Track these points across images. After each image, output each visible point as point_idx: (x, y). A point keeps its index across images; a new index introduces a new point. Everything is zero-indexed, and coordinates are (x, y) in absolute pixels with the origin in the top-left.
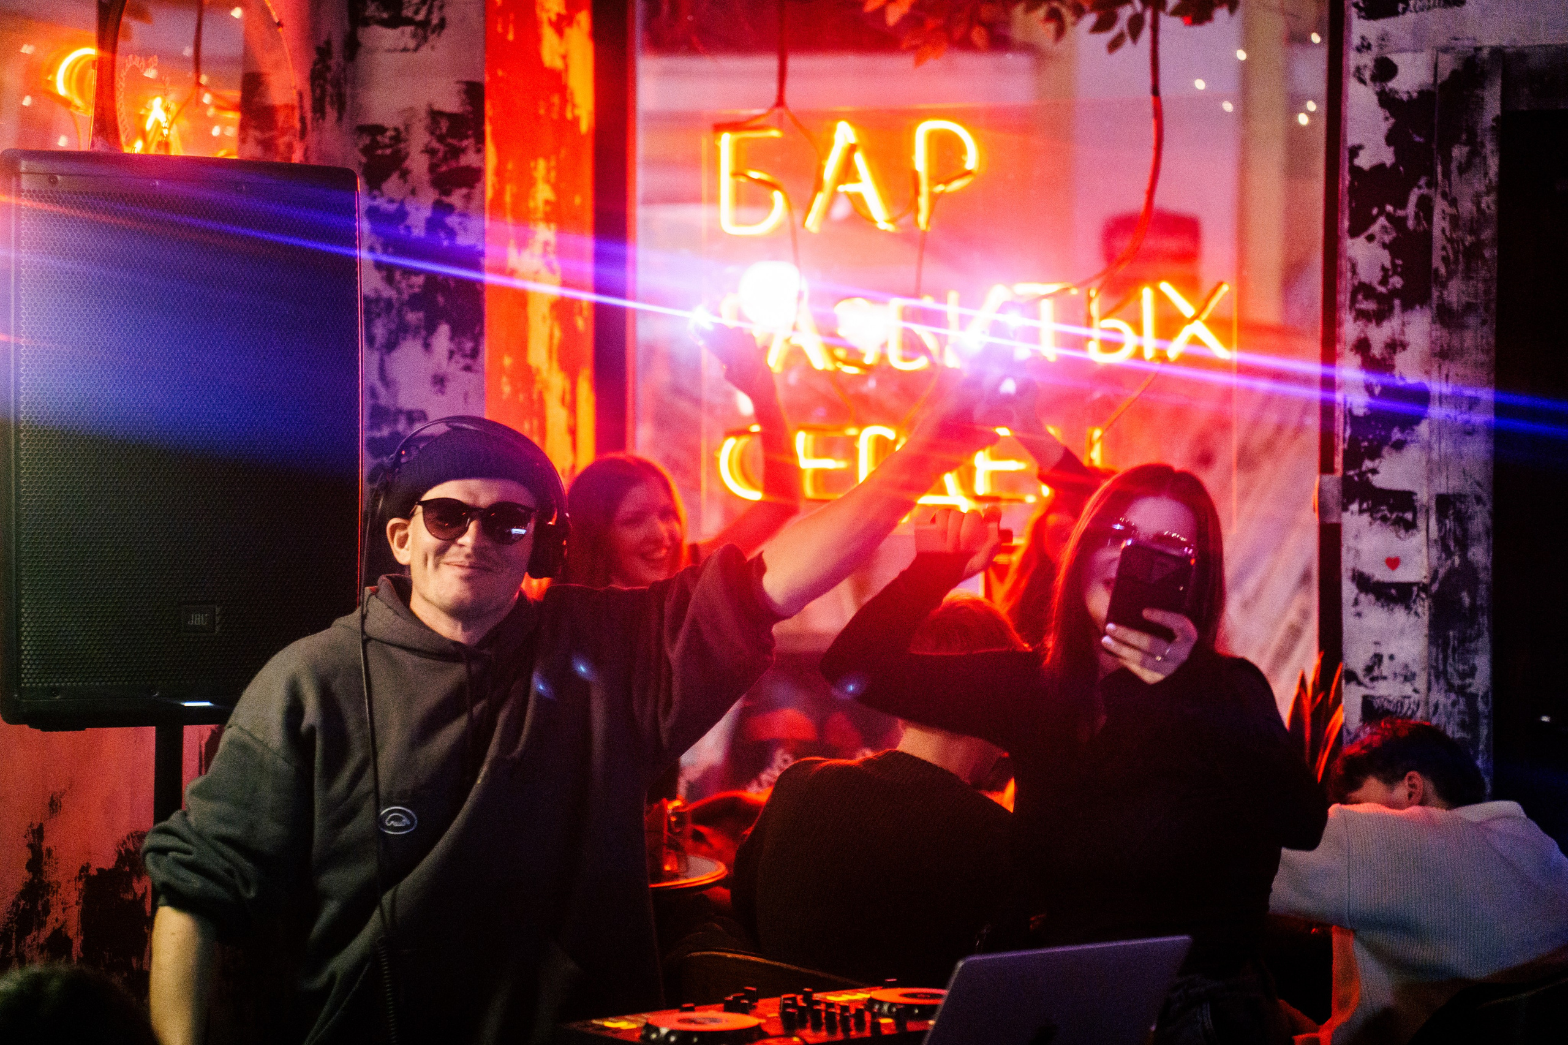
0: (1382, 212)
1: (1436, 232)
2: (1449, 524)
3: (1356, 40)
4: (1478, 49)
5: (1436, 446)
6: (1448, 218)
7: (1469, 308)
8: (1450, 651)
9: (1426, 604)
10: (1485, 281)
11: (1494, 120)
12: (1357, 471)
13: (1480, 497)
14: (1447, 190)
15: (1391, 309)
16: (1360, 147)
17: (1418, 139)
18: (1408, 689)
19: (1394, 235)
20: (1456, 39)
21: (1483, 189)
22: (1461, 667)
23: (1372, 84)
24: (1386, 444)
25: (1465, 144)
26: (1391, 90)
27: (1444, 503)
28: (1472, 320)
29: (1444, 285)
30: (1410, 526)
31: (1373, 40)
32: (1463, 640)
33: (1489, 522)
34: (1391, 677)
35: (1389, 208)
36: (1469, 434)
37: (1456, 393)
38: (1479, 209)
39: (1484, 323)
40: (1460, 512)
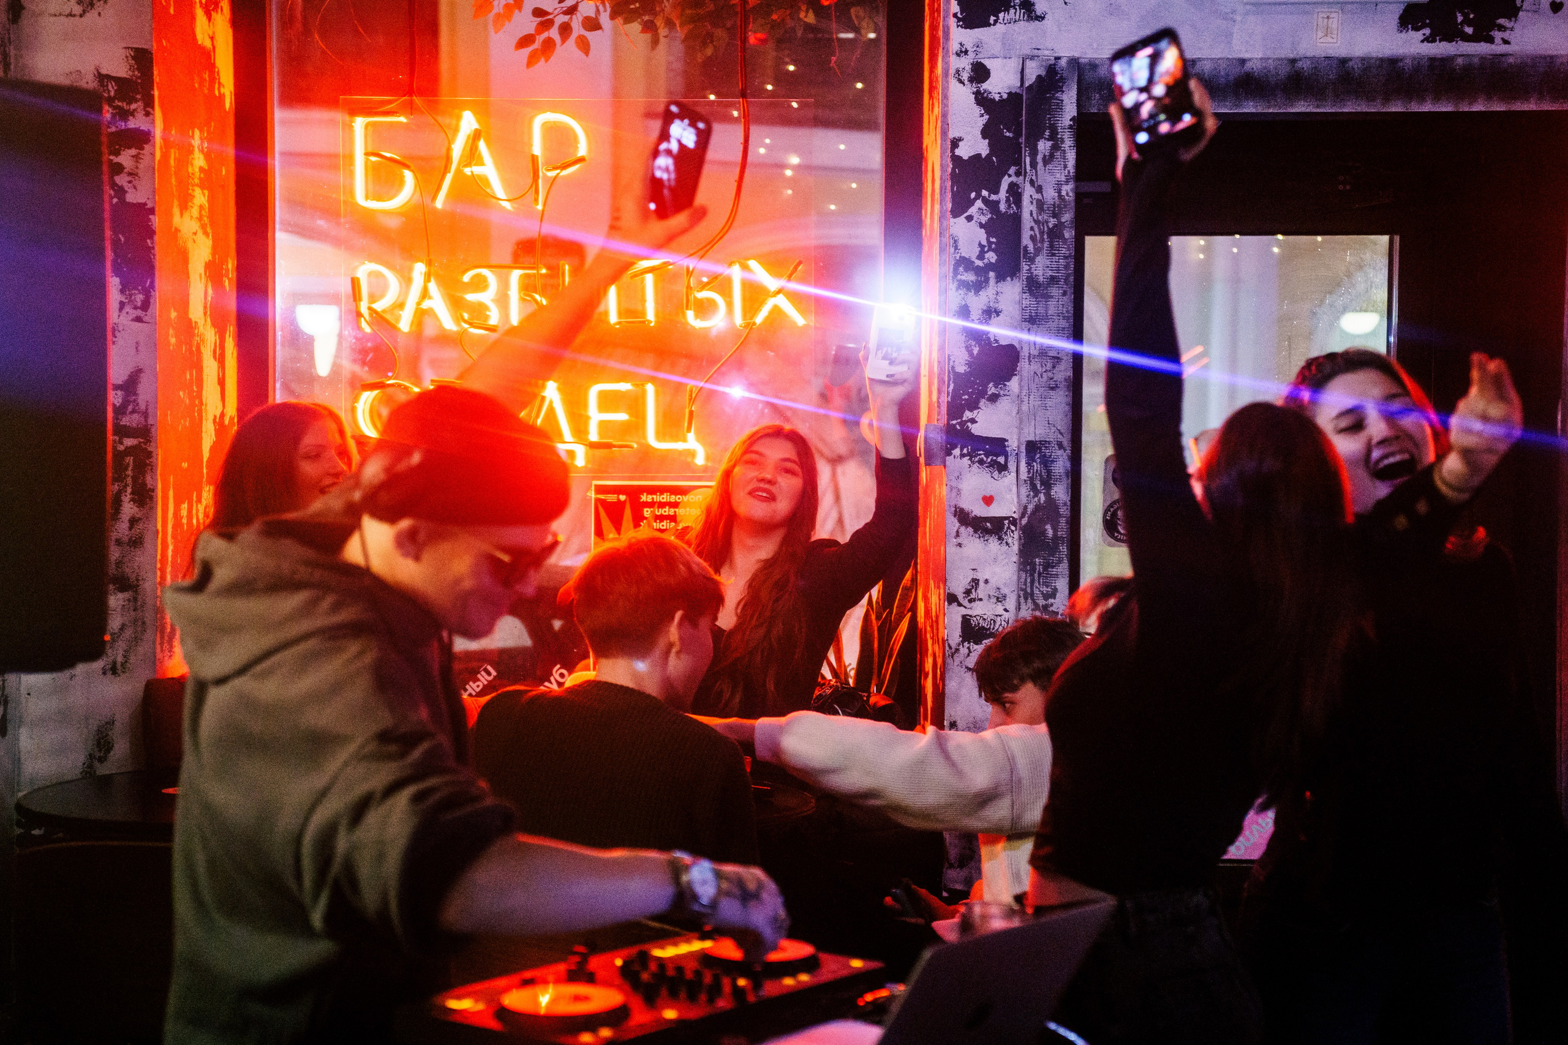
0: (978, 196)
1: (1026, 215)
2: (1036, 466)
4: (1058, 58)
5: (1026, 399)
6: (1035, 203)
7: (1053, 280)
8: (1036, 575)
9: (1016, 536)
10: (1066, 258)
11: (1071, 120)
13: (1061, 442)
14: (1033, 178)
15: (987, 280)
18: (999, 609)
19: (989, 216)
20: (1038, 49)
21: (1063, 178)
22: (1045, 589)
23: (969, 85)
24: (983, 397)
25: (1048, 140)
26: (985, 91)
27: (1032, 447)
28: (1055, 291)
29: (1032, 260)
30: (1003, 468)
31: (969, 46)
32: (1047, 566)
33: (1068, 464)
34: (985, 598)
35: (985, 193)
36: (1052, 389)
37: (1042, 354)
38: (1061, 197)
39: (1064, 293)
40: (1045, 456)
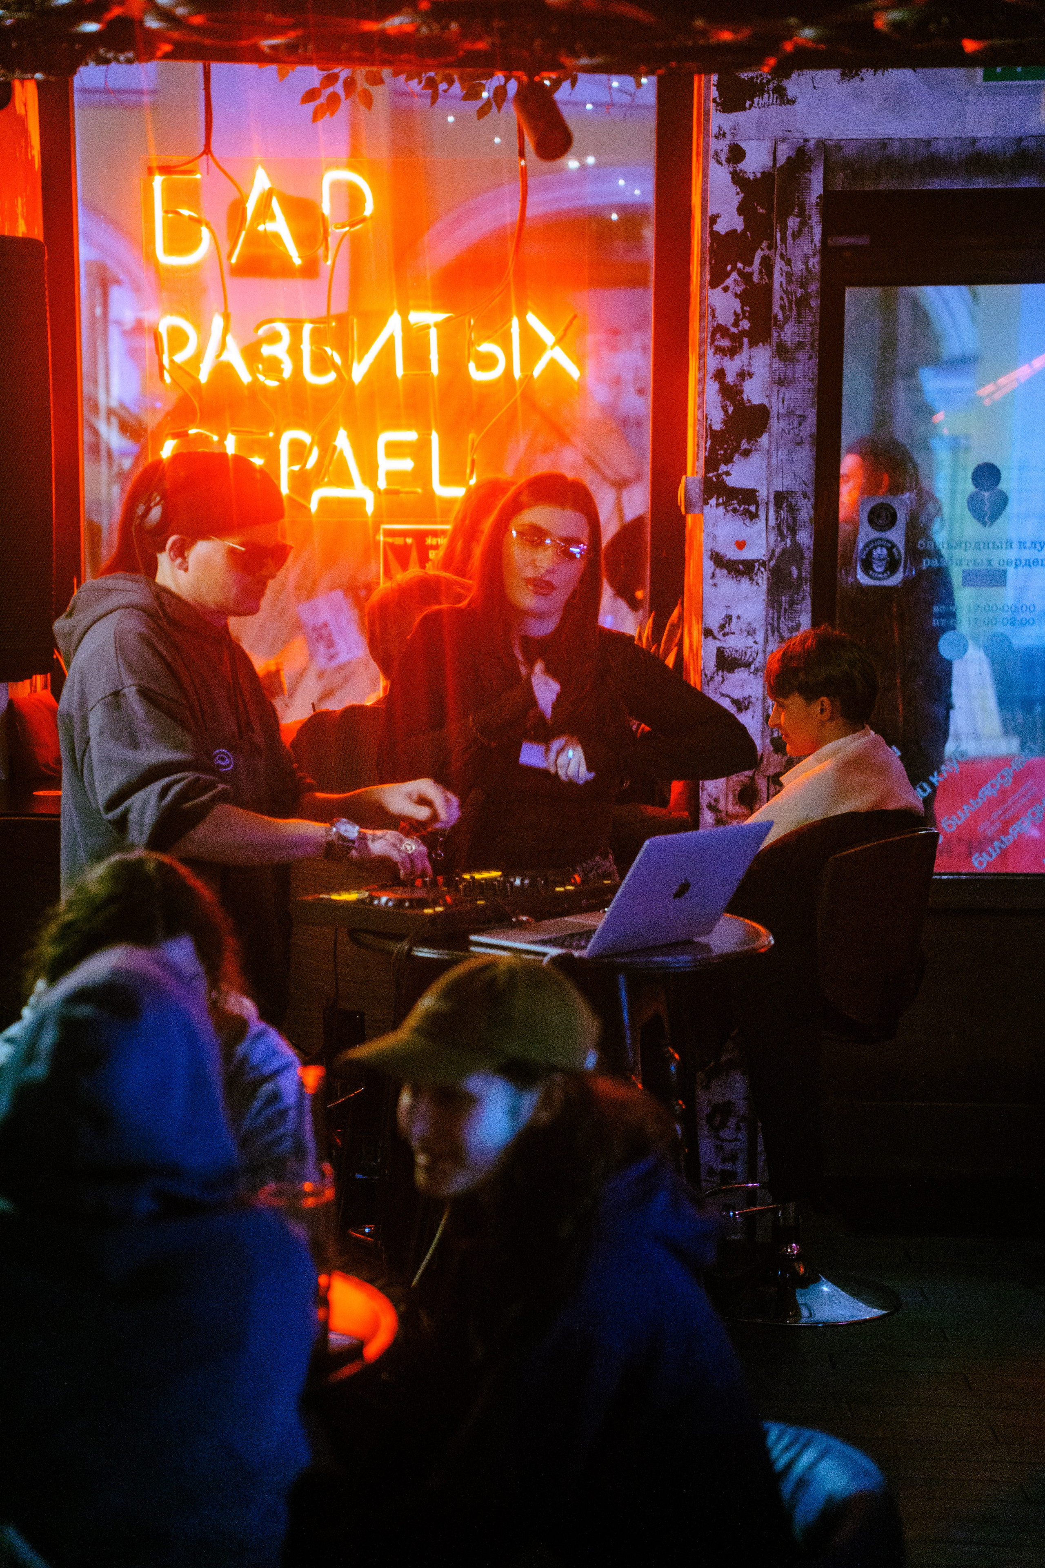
0: (734, 268)
1: (776, 286)
2: (784, 514)
3: (714, 130)
4: (806, 140)
5: (774, 454)
6: (784, 274)
7: (800, 345)
8: (782, 611)
9: (765, 576)
10: (811, 325)
11: (817, 198)
12: (715, 473)
13: (806, 493)
14: (784, 251)
15: (741, 346)
16: (718, 216)
17: (761, 211)
18: (750, 642)
19: (743, 287)
20: (789, 131)
21: (810, 252)
22: (790, 624)
23: (727, 165)
24: (737, 452)
25: (797, 216)
26: (741, 170)
27: (780, 498)
28: (802, 356)
29: (781, 328)
30: (754, 516)
31: (727, 129)
32: (792, 603)
33: (812, 512)
34: (737, 632)
35: (740, 265)
36: (798, 444)
37: (790, 412)
38: (807, 268)
39: (810, 358)
40: (791, 505)
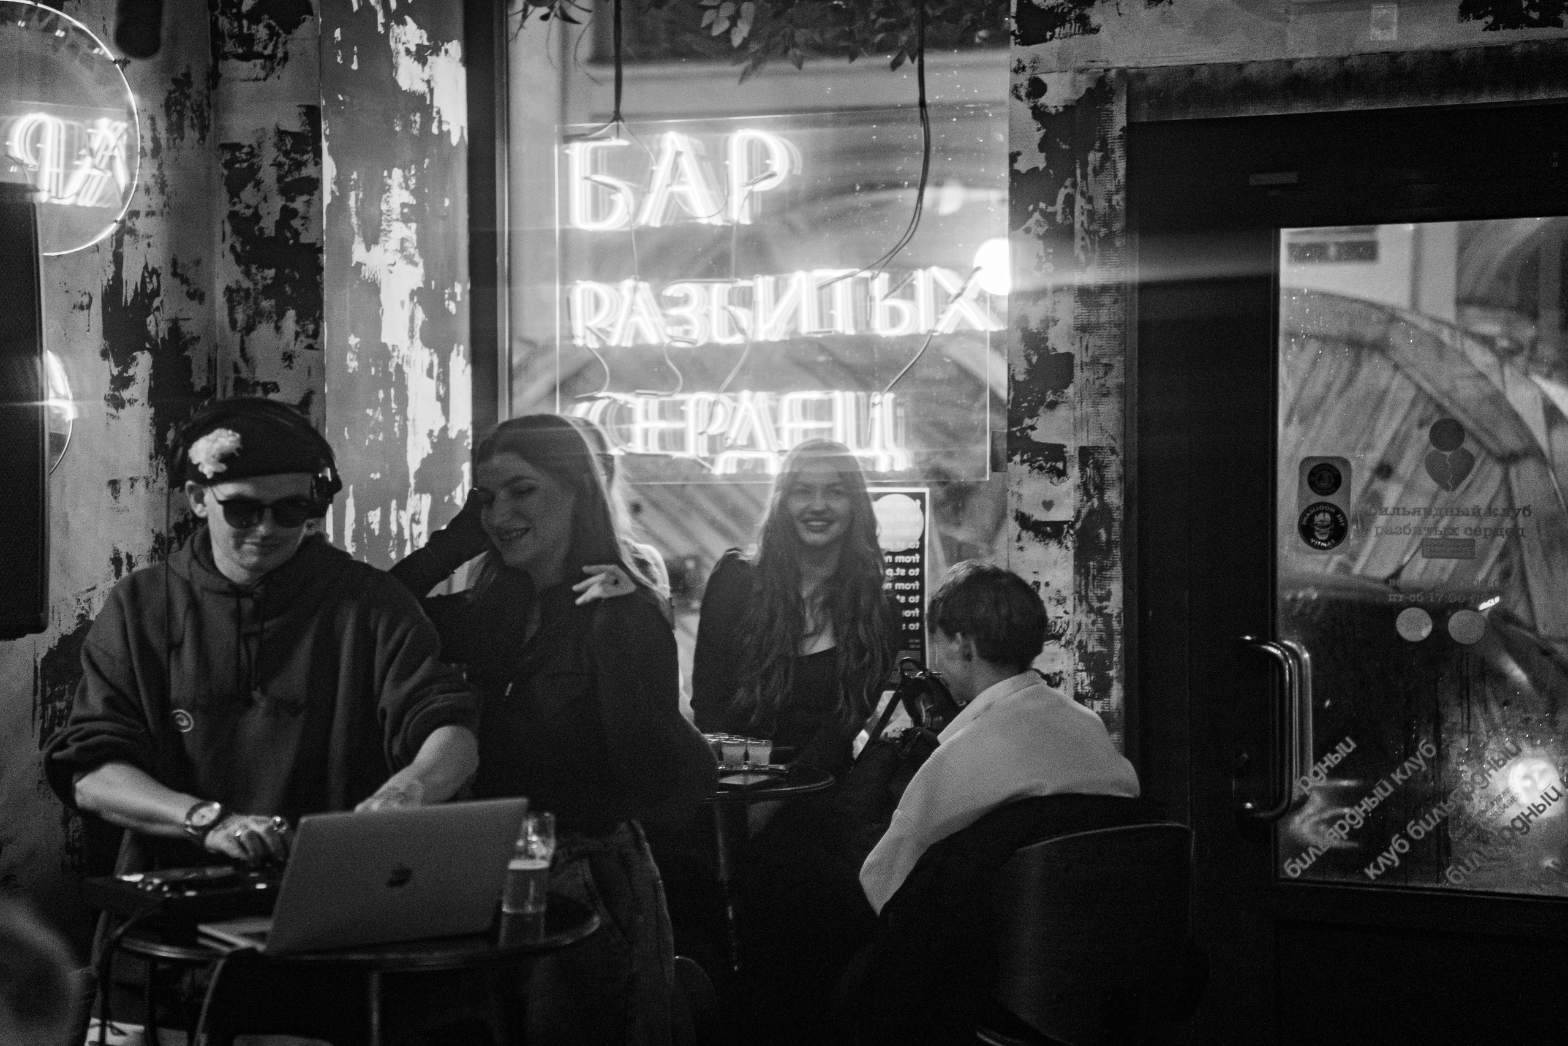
0: (1036, 208)
2: (1089, 471)
3: (1014, 64)
4: (1107, 70)
5: (1079, 406)
6: (1086, 212)
7: (1104, 288)
8: (1090, 578)
9: (1073, 539)
10: (1117, 266)
11: (1121, 130)
12: (1019, 427)
14: (1084, 189)
16: (1018, 154)
17: (1062, 146)
18: (1059, 611)
19: (1046, 227)
21: (1113, 188)
22: (1099, 592)
23: (1027, 101)
24: (1042, 405)
25: (1099, 151)
26: (1042, 105)
27: (1085, 454)
28: (1106, 300)
29: (1083, 270)
30: (1061, 474)
31: (1026, 62)
32: (1101, 569)
35: (1042, 205)
36: (1105, 395)
37: (1095, 361)
38: (1111, 206)
39: (1116, 302)
40: (1098, 461)
